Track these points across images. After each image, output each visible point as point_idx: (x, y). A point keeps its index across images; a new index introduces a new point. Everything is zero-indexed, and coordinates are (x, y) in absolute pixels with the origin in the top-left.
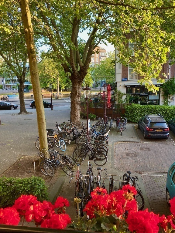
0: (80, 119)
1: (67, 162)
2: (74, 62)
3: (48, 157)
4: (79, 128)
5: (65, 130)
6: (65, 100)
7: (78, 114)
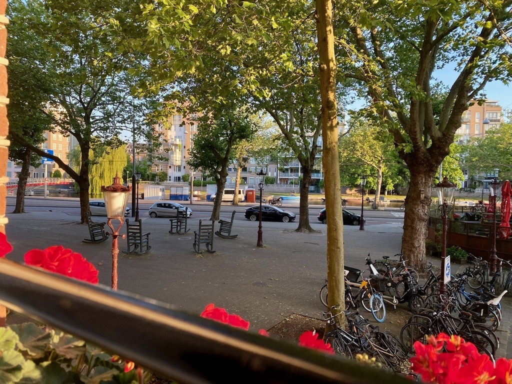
0: (424, 256)
1: (386, 348)
2: (418, 129)
3: (343, 325)
4: (421, 277)
5: (387, 274)
6: (393, 213)
7: (421, 243)
